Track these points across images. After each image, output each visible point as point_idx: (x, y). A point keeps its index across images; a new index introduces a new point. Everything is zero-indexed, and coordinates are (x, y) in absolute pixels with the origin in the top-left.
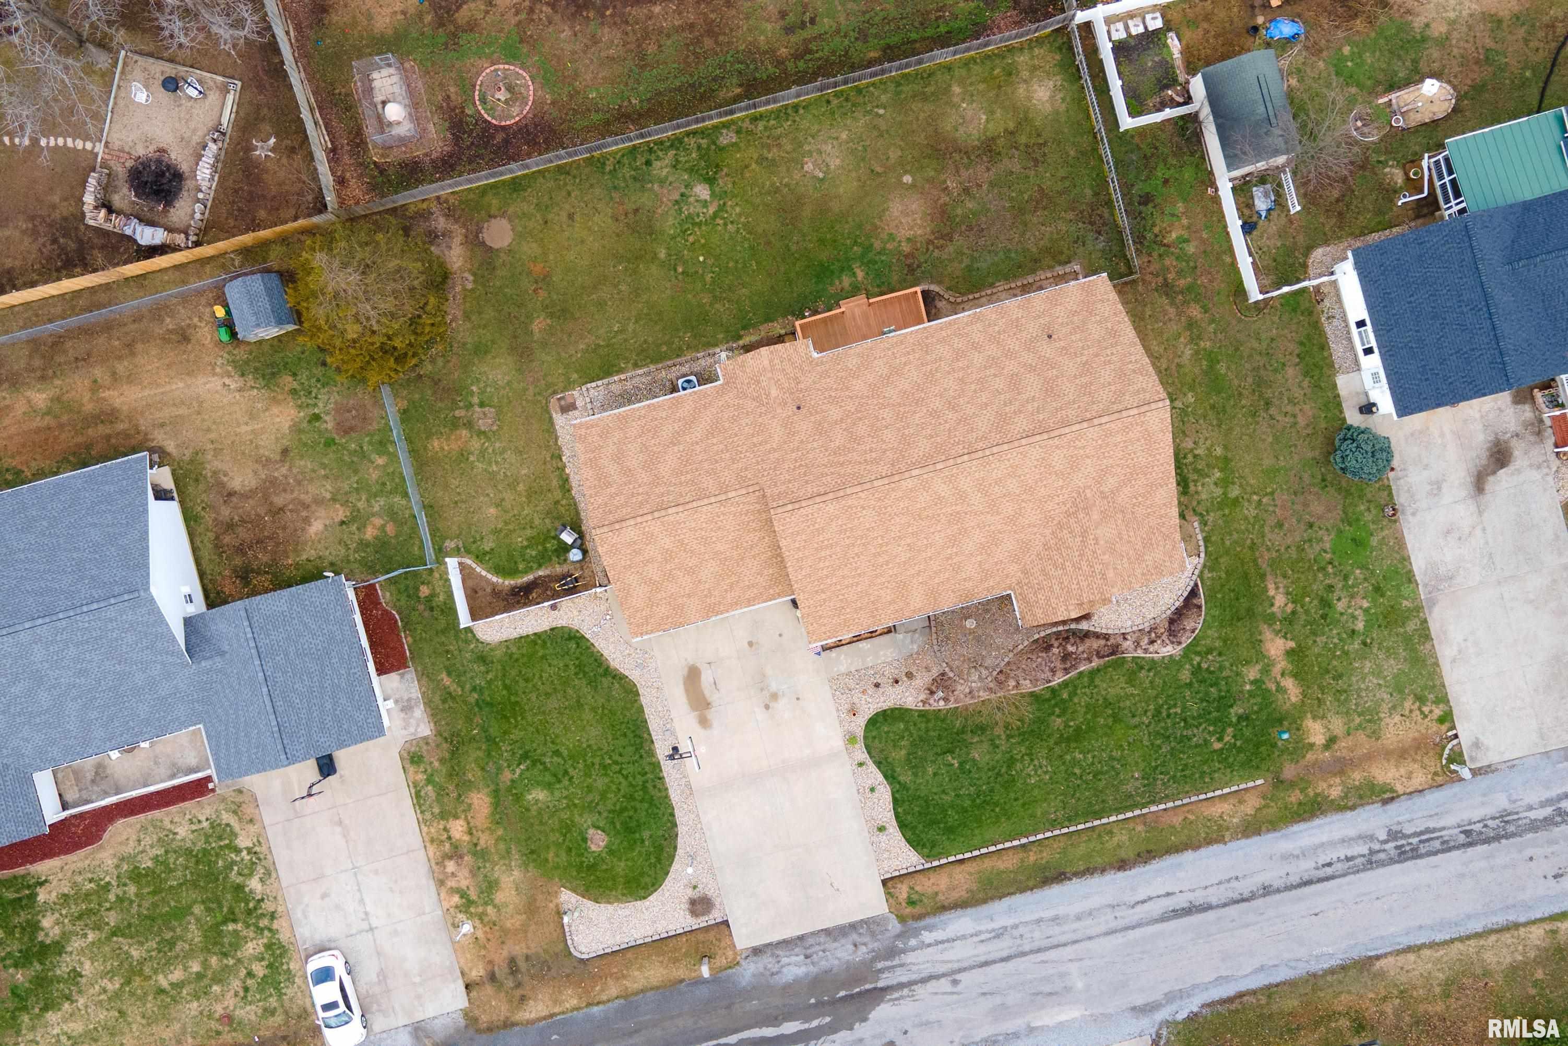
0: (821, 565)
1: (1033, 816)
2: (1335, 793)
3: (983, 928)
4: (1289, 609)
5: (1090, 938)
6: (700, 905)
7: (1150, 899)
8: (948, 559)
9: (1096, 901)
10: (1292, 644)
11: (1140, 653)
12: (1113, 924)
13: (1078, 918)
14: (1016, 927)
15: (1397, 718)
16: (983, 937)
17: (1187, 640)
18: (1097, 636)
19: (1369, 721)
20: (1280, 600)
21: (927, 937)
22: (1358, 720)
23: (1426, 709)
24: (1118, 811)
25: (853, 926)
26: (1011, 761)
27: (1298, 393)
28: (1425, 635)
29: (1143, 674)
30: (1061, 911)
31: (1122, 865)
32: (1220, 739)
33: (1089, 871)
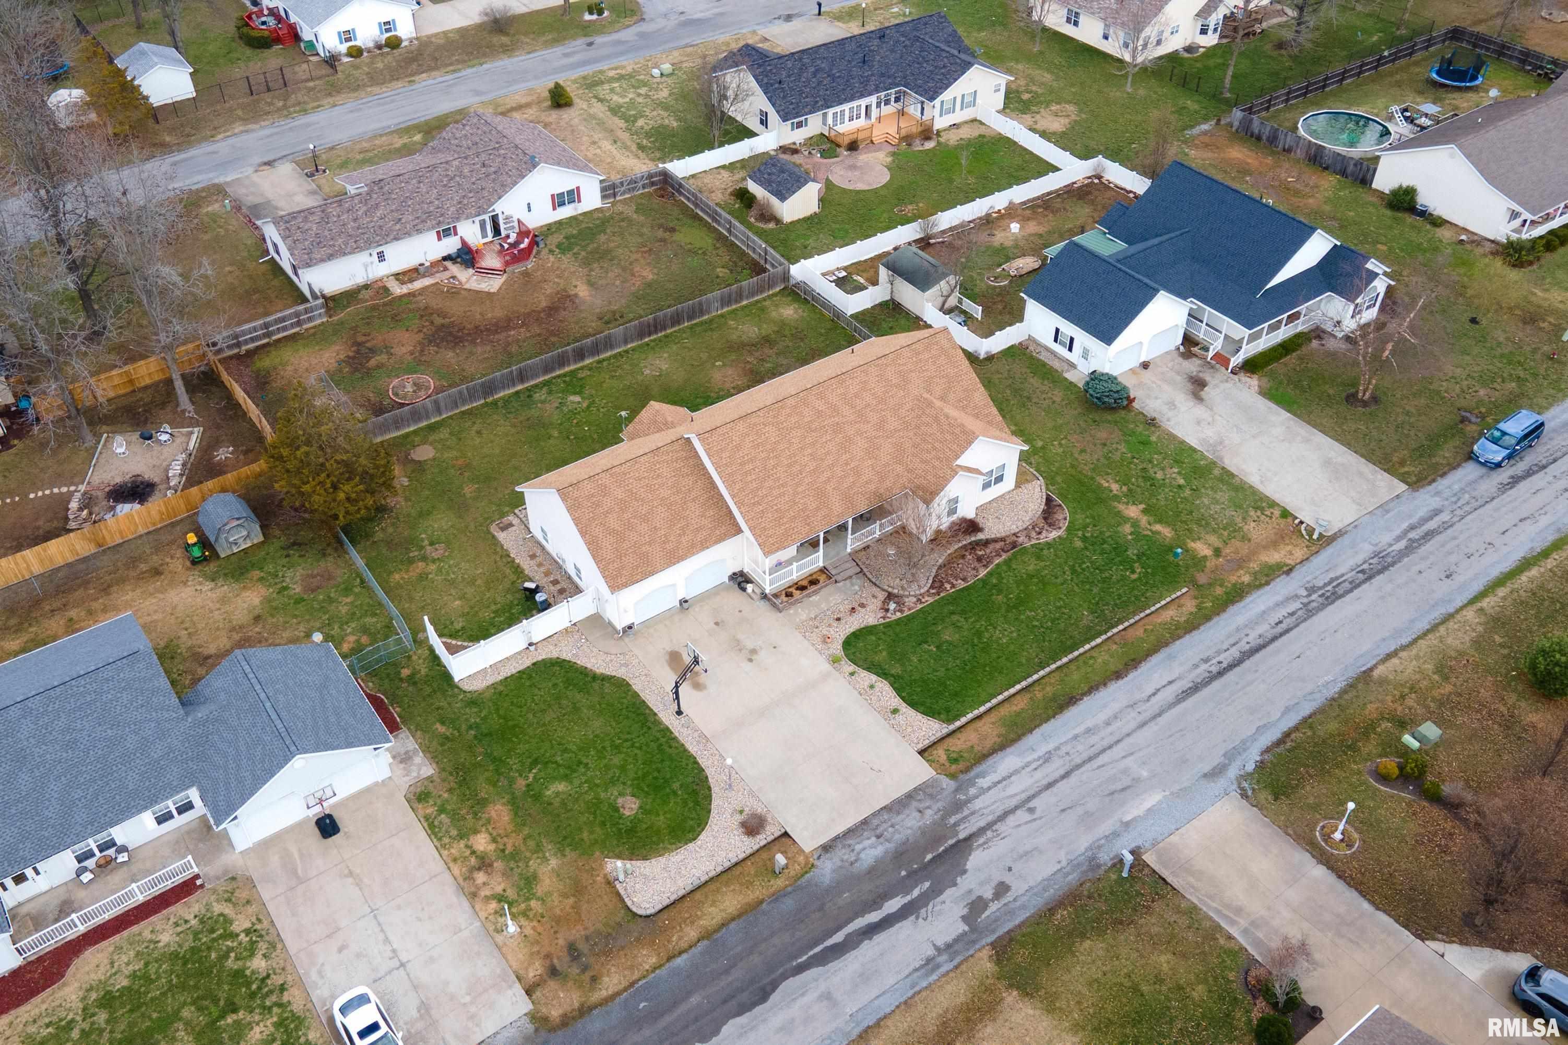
0: (749, 478)
1: (1020, 664)
2: (1246, 579)
3: (1029, 759)
4: (1125, 489)
5: (1128, 735)
6: (752, 826)
7: (1158, 690)
8: (847, 464)
9: (1115, 706)
10: (1142, 506)
11: (1034, 542)
12: (1140, 718)
13: (1108, 723)
14: (1057, 748)
15: (1253, 524)
16: (1034, 766)
17: (1065, 525)
18: (995, 541)
19: (1235, 531)
20: (1115, 487)
21: (984, 782)
22: (1226, 533)
23: (1268, 513)
24: (1088, 640)
25: (909, 796)
26: (979, 634)
27: (1046, 388)
28: (1230, 475)
29: (1045, 552)
30: (1089, 723)
31: (1118, 675)
32: (1133, 572)
33: (1092, 689)
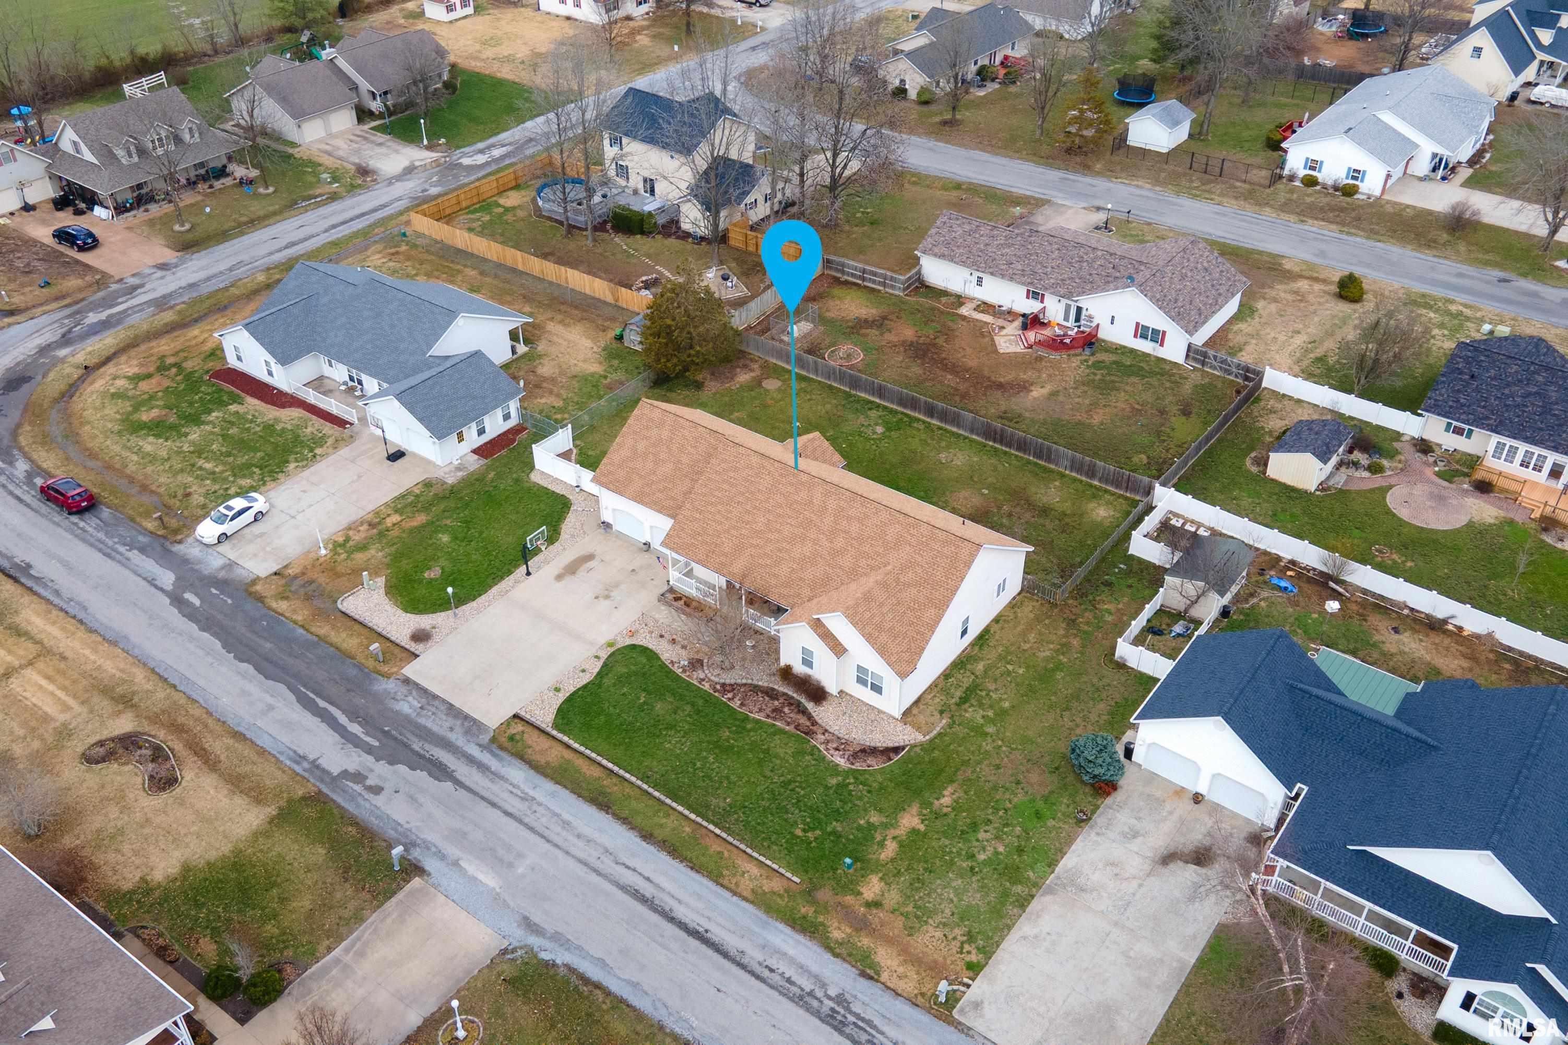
1: (640, 762)
2: (836, 935)
3: (522, 786)
4: (945, 810)
5: (567, 853)
6: (421, 637)
7: (634, 870)
9: (605, 840)
10: (922, 828)
11: (822, 748)
12: (592, 861)
13: (579, 836)
14: (540, 804)
15: (938, 934)
16: (515, 791)
17: (858, 766)
18: (810, 717)
19: (917, 917)
20: (946, 800)
22: (910, 908)
23: (967, 947)
24: (690, 808)
25: (467, 717)
26: (670, 727)
27: (1093, 717)
28: (1023, 903)
29: (808, 758)
30: (576, 822)
31: (647, 837)
32: (804, 830)
33: (624, 821)
